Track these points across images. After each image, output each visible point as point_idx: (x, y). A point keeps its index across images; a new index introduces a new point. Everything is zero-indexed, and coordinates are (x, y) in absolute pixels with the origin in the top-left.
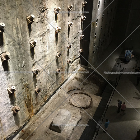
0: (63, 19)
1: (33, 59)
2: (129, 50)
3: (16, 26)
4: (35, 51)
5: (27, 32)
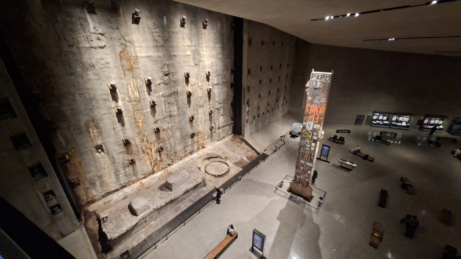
0: (198, 83)
1: (154, 116)
4: (157, 109)
5: (146, 92)
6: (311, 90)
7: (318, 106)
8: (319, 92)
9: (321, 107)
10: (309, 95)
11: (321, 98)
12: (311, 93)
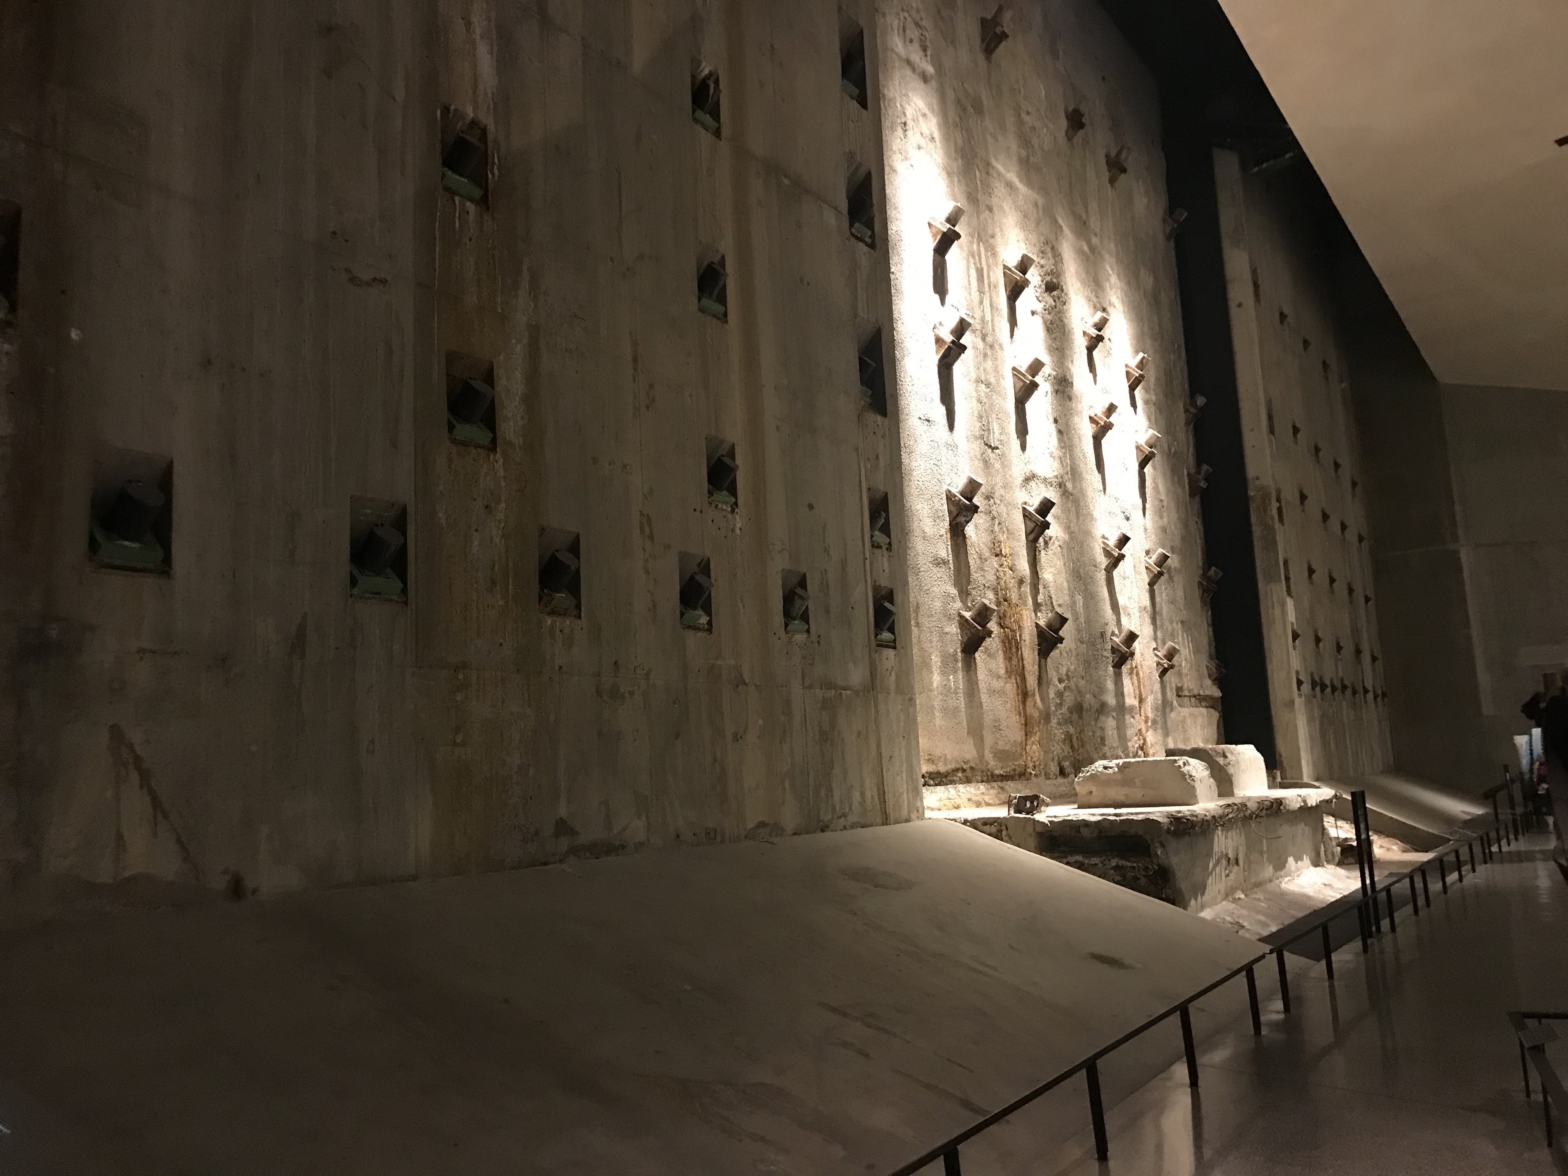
1: (1023, 448)
4: (1029, 419)
5: (1006, 319)
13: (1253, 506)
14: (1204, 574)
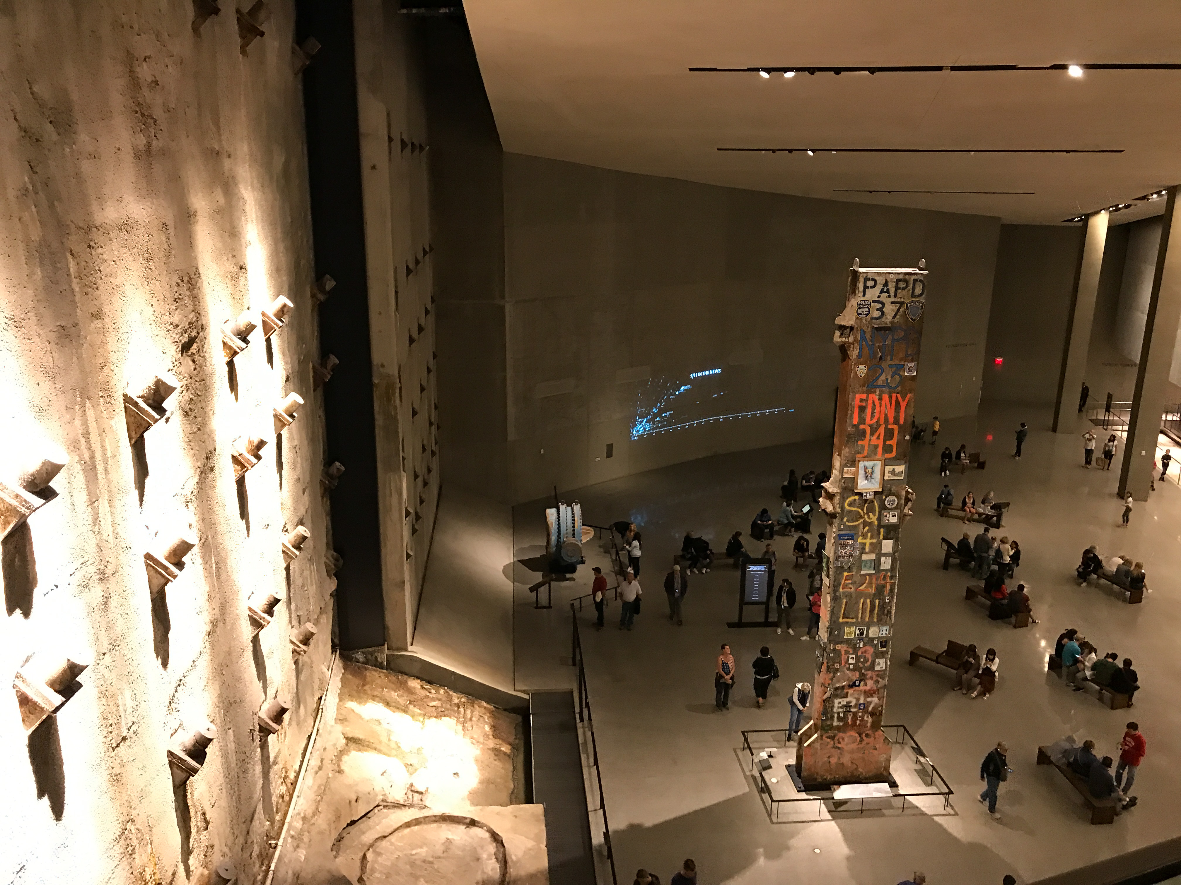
1: (165, 663)
2: (562, 508)
3: (86, 456)
5: (132, 488)
6: (863, 338)
7: (894, 395)
8: (893, 340)
9: (904, 398)
10: (859, 356)
11: (902, 363)
12: (866, 351)
13: (377, 394)
14: (327, 473)
